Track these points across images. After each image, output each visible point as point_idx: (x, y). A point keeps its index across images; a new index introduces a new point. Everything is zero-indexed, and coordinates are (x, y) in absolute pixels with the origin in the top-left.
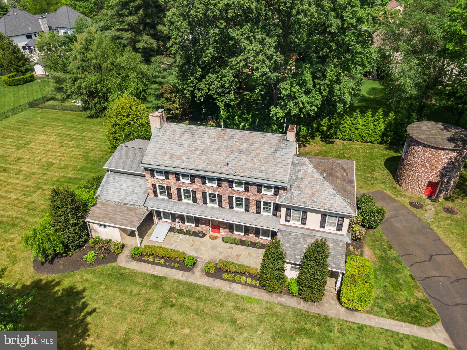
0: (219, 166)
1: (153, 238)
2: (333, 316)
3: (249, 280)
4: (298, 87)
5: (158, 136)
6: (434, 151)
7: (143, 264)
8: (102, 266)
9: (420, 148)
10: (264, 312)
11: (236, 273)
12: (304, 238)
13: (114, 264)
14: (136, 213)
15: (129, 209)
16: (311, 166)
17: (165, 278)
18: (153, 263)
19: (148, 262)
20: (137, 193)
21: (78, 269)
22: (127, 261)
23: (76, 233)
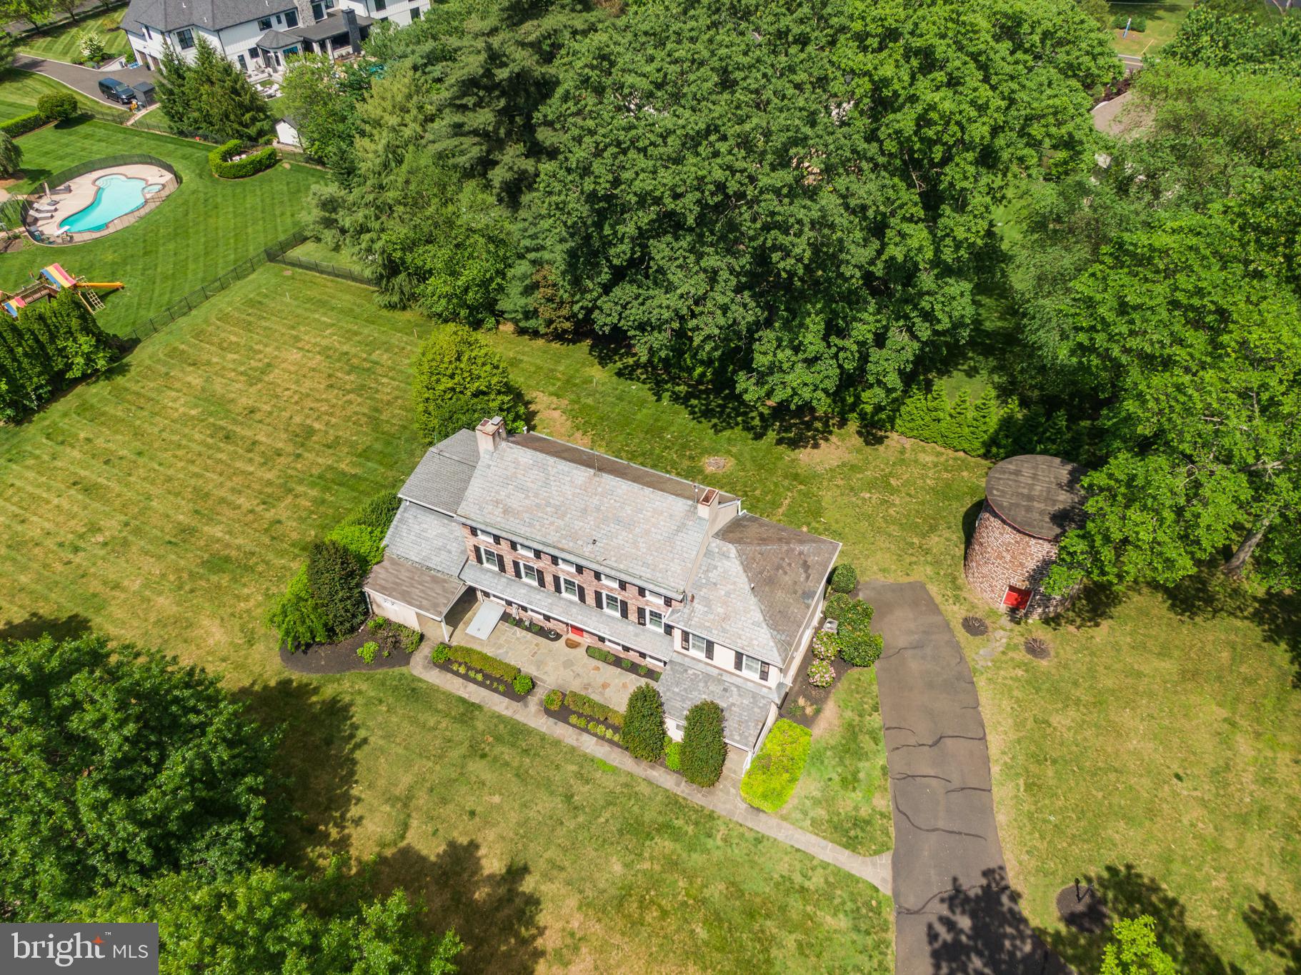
0: (580, 542)
1: (471, 630)
3: (609, 734)
5: (489, 466)
7: (449, 675)
8: (385, 670)
10: (618, 789)
11: (590, 719)
13: (404, 670)
14: (445, 590)
15: (435, 580)
16: (738, 563)
17: (479, 707)
18: (465, 677)
19: (457, 673)
20: (450, 552)
21: (348, 669)
22: (425, 667)
23: (347, 611)
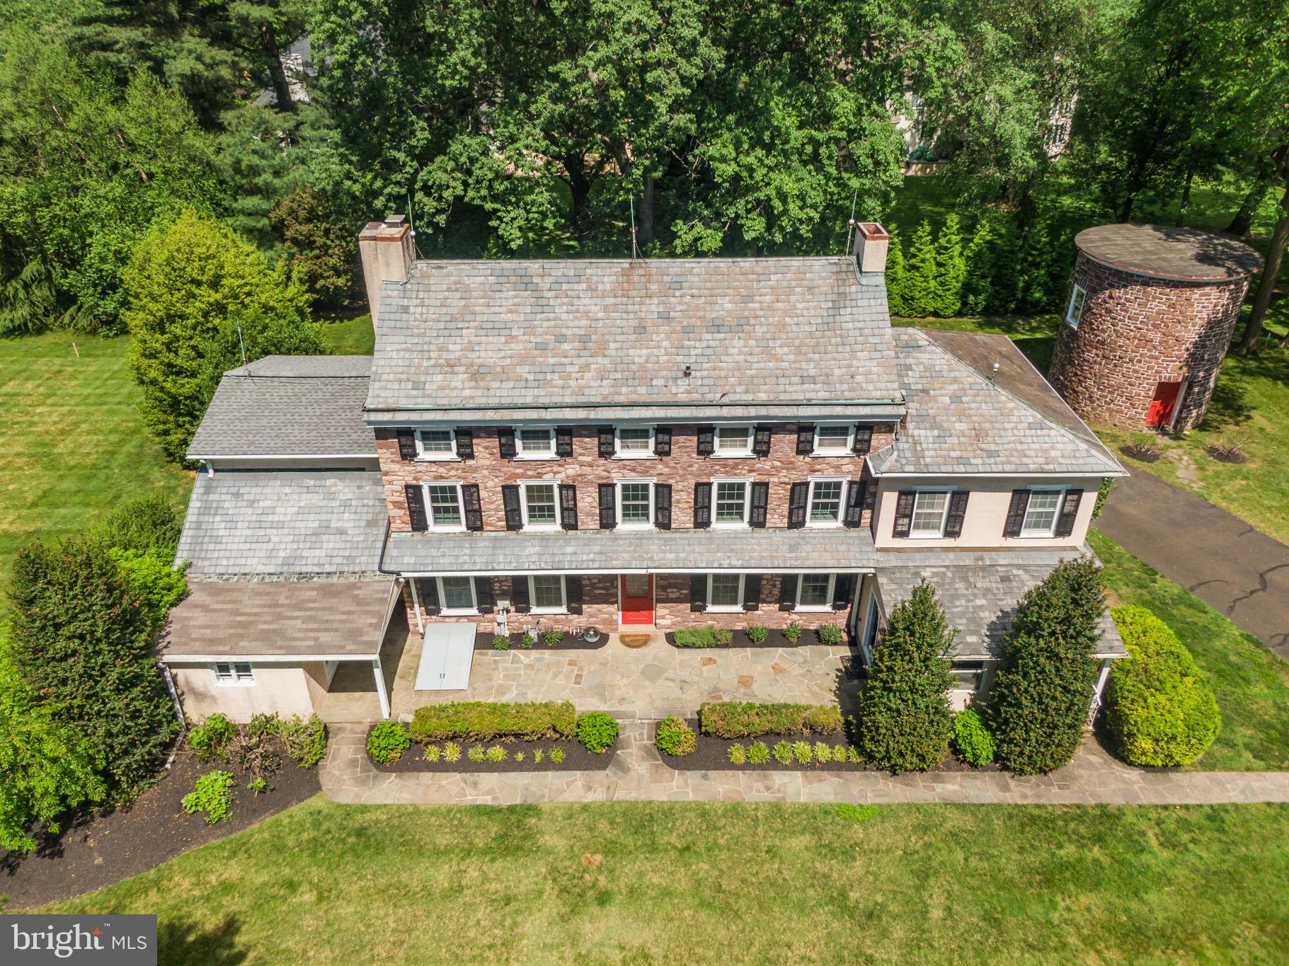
0: (659, 382)
1: (427, 680)
2: (1120, 801)
3: (823, 752)
4: (760, 152)
5: (405, 309)
6: (1173, 294)
7: (426, 777)
8: (269, 820)
9: (1133, 292)
10: (916, 842)
11: (771, 736)
12: (965, 579)
13: (315, 802)
14: (359, 602)
15: (327, 591)
16: (939, 350)
17: (531, 810)
18: (465, 765)
19: (442, 766)
20: (342, 532)
21: (174, 851)
22: (361, 782)
23: (136, 715)
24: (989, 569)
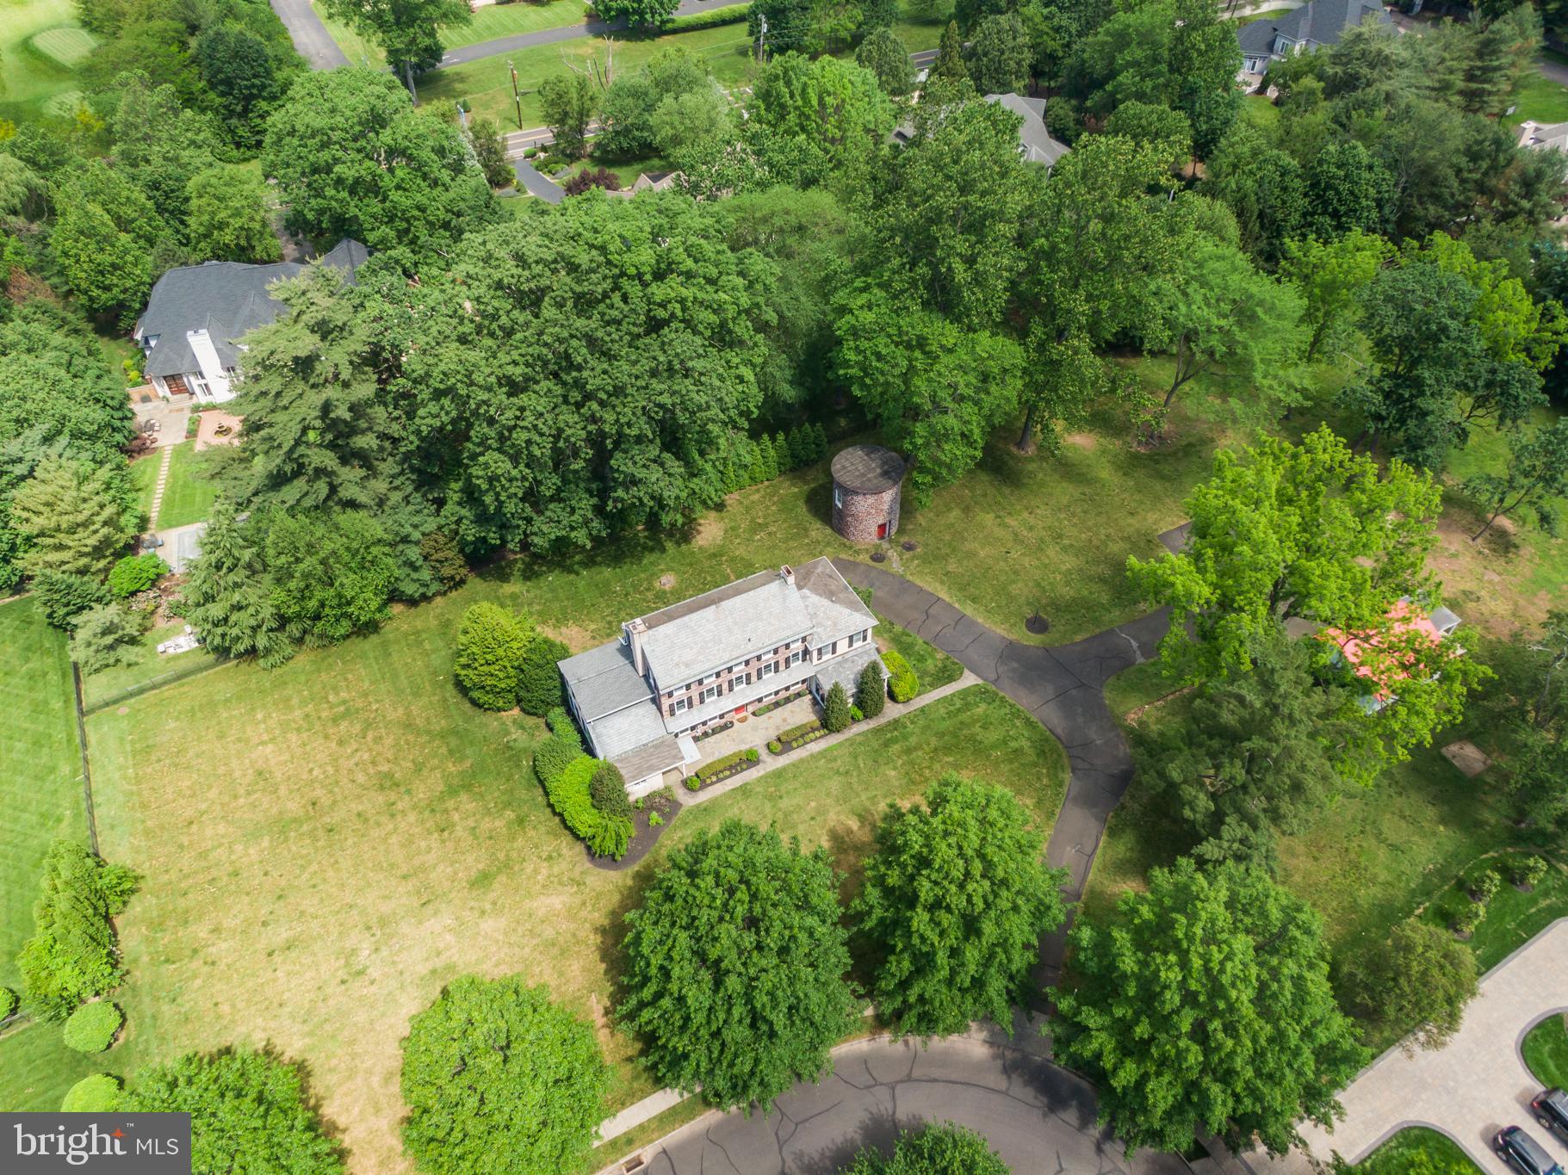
0: (742, 646)
1: (688, 760)
2: (899, 715)
3: (817, 734)
6: (874, 497)
8: (677, 818)
9: (860, 496)
10: (851, 750)
11: (802, 736)
13: (684, 808)
15: (656, 747)
17: (747, 784)
18: (719, 780)
19: (713, 783)
21: (660, 835)
22: (692, 798)
24: (846, 661)
